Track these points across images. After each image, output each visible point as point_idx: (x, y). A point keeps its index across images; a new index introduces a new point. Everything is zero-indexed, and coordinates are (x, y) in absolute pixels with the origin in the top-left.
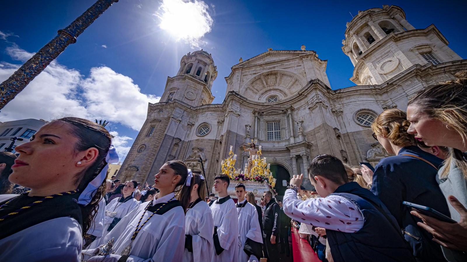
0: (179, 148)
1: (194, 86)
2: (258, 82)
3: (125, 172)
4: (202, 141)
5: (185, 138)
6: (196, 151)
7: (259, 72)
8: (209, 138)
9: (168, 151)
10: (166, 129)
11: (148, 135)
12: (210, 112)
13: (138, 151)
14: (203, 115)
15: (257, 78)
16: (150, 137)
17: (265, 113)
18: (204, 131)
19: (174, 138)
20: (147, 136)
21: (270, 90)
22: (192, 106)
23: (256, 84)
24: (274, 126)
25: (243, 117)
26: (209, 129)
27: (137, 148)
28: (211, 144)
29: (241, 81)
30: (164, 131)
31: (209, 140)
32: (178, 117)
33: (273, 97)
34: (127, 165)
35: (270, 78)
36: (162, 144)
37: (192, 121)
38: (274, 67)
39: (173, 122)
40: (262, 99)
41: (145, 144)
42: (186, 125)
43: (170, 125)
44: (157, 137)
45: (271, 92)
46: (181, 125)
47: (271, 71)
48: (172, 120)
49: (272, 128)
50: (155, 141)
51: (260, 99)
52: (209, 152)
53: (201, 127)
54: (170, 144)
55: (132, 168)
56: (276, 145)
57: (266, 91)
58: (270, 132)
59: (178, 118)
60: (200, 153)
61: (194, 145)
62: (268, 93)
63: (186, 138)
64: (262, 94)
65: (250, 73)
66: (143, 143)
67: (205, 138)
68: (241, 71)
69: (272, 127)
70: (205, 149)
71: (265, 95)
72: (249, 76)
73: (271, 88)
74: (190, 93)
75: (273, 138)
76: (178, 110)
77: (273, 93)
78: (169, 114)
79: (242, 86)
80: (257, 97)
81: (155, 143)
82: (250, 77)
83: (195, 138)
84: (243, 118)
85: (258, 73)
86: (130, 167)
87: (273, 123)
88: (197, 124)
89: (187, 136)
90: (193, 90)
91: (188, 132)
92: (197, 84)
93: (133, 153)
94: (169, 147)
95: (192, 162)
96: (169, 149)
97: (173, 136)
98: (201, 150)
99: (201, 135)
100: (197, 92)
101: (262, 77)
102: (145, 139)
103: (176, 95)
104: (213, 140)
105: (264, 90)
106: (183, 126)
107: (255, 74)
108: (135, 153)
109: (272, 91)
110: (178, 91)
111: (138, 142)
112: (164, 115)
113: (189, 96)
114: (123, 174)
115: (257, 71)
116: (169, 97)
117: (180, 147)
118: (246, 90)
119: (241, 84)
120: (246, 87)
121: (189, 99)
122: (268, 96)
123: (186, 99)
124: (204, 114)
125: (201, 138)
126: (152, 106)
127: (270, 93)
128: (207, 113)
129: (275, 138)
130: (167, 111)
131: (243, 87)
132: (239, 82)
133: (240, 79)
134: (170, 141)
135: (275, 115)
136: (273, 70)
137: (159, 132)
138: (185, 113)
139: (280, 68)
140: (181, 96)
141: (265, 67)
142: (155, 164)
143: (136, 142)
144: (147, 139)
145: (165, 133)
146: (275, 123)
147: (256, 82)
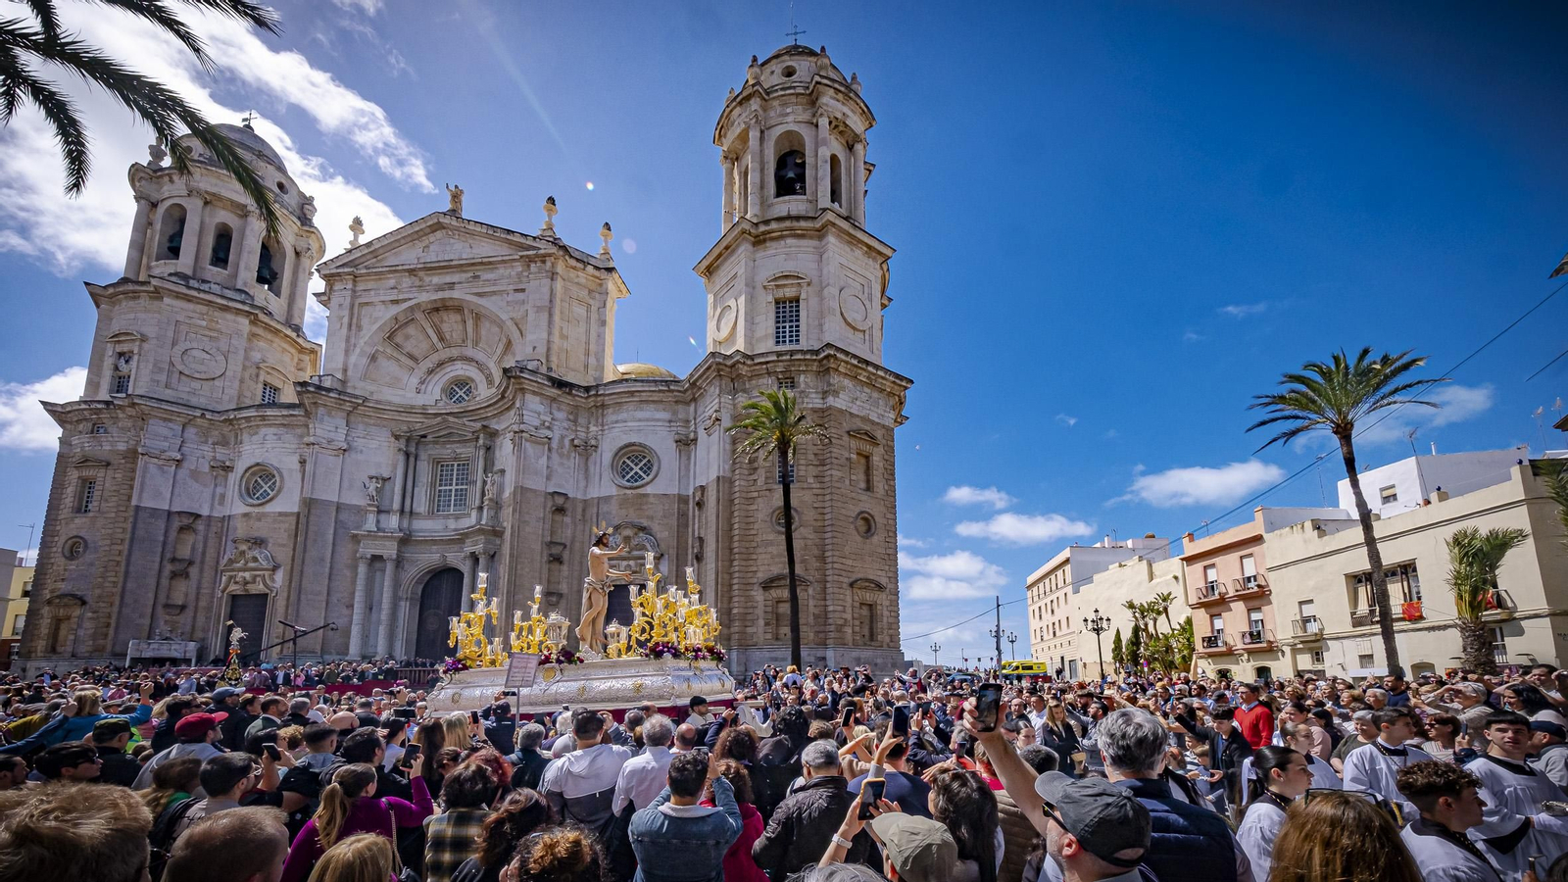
0: (200, 538)
1: (204, 323)
2: (411, 330)
3: (47, 608)
4: (260, 517)
5: (212, 509)
6: (244, 547)
7: (406, 296)
8: (279, 509)
9: (160, 549)
10: (132, 487)
11: (81, 508)
12: (273, 430)
13: (67, 554)
14: (255, 438)
15: (402, 318)
16: (91, 514)
17: (430, 438)
18: (266, 487)
19: (169, 513)
20: (79, 511)
21: (452, 360)
22: (207, 410)
23: (407, 337)
24: (455, 473)
25: (361, 452)
26: (274, 483)
27: (60, 544)
28: (287, 525)
29: (354, 328)
30: (130, 498)
31: (281, 514)
32: (165, 451)
33: (462, 383)
34: (47, 591)
35: (445, 318)
36: (133, 533)
37: (221, 453)
38: (451, 286)
39: (153, 469)
40: (430, 388)
41: (81, 534)
42: (206, 469)
43: (144, 477)
44: (113, 515)
45: (457, 367)
46: (183, 473)
47: (443, 299)
48: (146, 463)
49: (451, 480)
50: (111, 526)
51: (423, 387)
52: (284, 545)
53: (254, 474)
54: (163, 531)
55: (66, 600)
56: (452, 524)
57: (441, 364)
58: (445, 491)
59: (167, 453)
60: (256, 553)
61: (241, 529)
62: (449, 369)
63: (217, 507)
64: (431, 372)
65: (382, 298)
66: (75, 533)
67: (268, 508)
68: (350, 286)
69: (452, 475)
70: (271, 540)
71: (437, 377)
72: (377, 308)
73: (455, 352)
74: (195, 353)
75: (449, 506)
76: (156, 427)
77: (460, 370)
78: (131, 442)
79: (355, 346)
80: (414, 381)
81: (110, 531)
82: (381, 314)
83: (238, 508)
84: (360, 457)
85: (405, 300)
86: (58, 597)
87: (456, 464)
88: (240, 467)
89: (216, 502)
90: (205, 338)
91: (219, 490)
92: (216, 314)
93: (53, 561)
94: (162, 539)
95: (241, 574)
96: (164, 543)
97: (167, 508)
98: (259, 543)
99: (258, 498)
100: (223, 345)
101: (419, 316)
102: (77, 521)
103: (142, 365)
104: (292, 514)
105: (435, 358)
106: (195, 474)
107: (396, 302)
108: (59, 561)
109: (459, 365)
110: (146, 346)
111: (58, 528)
112: (115, 442)
113: (193, 366)
114: (46, 615)
115: (403, 293)
116: (116, 368)
117: (202, 533)
118: (373, 358)
119: (353, 340)
120: (370, 350)
121: (197, 375)
122: (447, 377)
123: (183, 377)
124: (257, 433)
125: (257, 510)
126: (60, 409)
127: (453, 368)
128: (263, 431)
129: (455, 505)
130: (122, 429)
131: (358, 350)
132: (345, 331)
133: (346, 320)
134: (161, 524)
135: (459, 442)
136: (447, 294)
137: (114, 499)
138: (191, 432)
139: (468, 291)
140: (161, 370)
141: (427, 279)
142: (129, 585)
143: (51, 528)
144: (80, 521)
145: (134, 502)
146: (459, 465)
147: (405, 331)
